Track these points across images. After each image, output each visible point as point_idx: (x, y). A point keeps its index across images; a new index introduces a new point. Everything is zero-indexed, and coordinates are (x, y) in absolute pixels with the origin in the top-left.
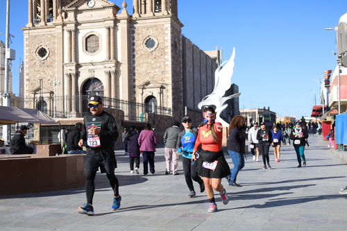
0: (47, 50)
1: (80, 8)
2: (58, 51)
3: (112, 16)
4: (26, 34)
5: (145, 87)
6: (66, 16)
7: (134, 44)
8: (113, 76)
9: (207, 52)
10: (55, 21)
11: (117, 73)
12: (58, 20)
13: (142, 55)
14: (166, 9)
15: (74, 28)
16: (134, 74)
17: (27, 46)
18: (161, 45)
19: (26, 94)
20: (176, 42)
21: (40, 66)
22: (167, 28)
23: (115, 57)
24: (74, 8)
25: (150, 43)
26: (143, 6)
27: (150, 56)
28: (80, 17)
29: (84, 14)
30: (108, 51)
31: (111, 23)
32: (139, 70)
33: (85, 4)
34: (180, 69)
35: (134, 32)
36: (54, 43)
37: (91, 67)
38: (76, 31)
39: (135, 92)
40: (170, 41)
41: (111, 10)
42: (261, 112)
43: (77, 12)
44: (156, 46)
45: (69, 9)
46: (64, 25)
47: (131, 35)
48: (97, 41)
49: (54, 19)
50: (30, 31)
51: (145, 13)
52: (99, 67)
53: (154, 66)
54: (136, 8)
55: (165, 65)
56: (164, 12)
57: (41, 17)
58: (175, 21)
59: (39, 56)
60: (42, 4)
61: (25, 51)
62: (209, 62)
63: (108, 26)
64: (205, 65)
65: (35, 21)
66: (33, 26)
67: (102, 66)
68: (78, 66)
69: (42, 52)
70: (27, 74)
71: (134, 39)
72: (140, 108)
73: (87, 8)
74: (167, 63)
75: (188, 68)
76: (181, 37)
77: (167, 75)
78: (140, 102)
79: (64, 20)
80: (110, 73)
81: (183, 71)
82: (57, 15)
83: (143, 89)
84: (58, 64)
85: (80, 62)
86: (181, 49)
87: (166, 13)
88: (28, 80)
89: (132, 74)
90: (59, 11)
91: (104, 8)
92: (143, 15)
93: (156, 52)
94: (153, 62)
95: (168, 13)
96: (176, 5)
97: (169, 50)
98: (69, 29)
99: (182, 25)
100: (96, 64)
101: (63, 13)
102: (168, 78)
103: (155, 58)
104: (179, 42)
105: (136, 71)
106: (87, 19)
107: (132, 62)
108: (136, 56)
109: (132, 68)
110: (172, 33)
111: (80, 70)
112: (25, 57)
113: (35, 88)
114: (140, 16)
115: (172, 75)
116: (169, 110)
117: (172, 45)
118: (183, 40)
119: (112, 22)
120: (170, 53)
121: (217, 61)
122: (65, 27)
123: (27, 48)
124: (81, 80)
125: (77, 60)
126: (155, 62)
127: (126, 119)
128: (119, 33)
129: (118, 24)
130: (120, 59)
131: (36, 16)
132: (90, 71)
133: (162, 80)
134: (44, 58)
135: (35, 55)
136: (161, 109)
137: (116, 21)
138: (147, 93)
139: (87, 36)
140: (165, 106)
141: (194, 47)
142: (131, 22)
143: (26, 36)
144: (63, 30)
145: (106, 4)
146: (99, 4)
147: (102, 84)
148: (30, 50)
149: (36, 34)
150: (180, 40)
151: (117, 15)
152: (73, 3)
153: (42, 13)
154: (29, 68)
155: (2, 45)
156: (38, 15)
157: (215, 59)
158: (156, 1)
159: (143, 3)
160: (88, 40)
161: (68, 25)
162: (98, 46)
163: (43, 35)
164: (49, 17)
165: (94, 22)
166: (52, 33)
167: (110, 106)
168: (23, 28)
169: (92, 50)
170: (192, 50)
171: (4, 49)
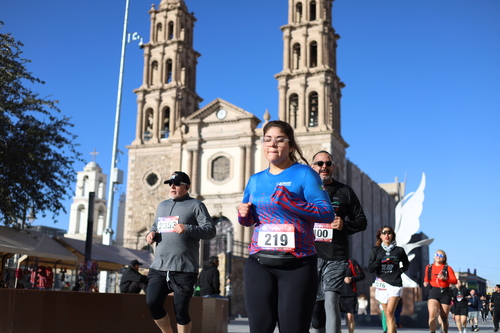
0: (159, 177)
1: (206, 120)
3: (249, 131)
4: (132, 155)
6: (187, 131)
9: (383, 186)
10: (171, 137)
12: (176, 136)
14: (325, 122)
15: (196, 147)
17: (133, 170)
19: (126, 236)
20: (337, 169)
21: (148, 198)
24: (198, 120)
26: (292, 118)
28: (206, 132)
29: (210, 127)
30: (242, 178)
31: (248, 141)
33: (214, 115)
36: (169, 166)
37: (217, 201)
38: (200, 151)
41: (247, 124)
42: (464, 278)
43: (202, 125)
45: (192, 121)
46: (183, 142)
48: (227, 164)
49: (170, 134)
50: (138, 150)
51: (295, 127)
52: (229, 200)
56: (321, 126)
57: (153, 131)
58: (337, 139)
59: (147, 184)
60: (155, 114)
61: (129, 177)
62: (385, 200)
63: (243, 144)
64: (379, 203)
65: (145, 136)
66: (142, 143)
67: (233, 200)
69: (152, 179)
70: (130, 209)
73: (216, 120)
76: (345, 162)
79: (185, 136)
82: (175, 129)
85: (203, 193)
86: (345, 178)
87: (324, 128)
88: (131, 217)
90: (178, 124)
91: (239, 120)
95: (328, 129)
96: (339, 117)
98: (190, 148)
99: (346, 146)
100: (225, 197)
101: (184, 127)
104: (342, 169)
106: (215, 135)
112: (128, 185)
113: (139, 229)
118: (347, 166)
119: (249, 139)
121: (397, 198)
122: (184, 146)
123: (133, 173)
125: (198, 190)
128: (258, 155)
129: (257, 142)
132: (215, 205)
134: (155, 186)
135: (141, 182)
137: (255, 138)
139: (214, 158)
141: (363, 177)
143: (131, 157)
144: (182, 150)
145: (241, 115)
146: (233, 114)
147: (231, 224)
148: (136, 176)
149: (145, 154)
150: (343, 166)
151: (256, 130)
152: (197, 113)
153: (155, 127)
154: (133, 200)
155: (98, 168)
156: (149, 129)
157: (394, 196)
158: (310, 111)
159: (292, 113)
160: (216, 163)
161: (188, 143)
162: (228, 172)
163: (155, 156)
164: (163, 132)
165: (224, 139)
166: (167, 153)
167: (242, 253)
168: (128, 146)
169: (221, 177)
170: (360, 180)
171: (100, 175)
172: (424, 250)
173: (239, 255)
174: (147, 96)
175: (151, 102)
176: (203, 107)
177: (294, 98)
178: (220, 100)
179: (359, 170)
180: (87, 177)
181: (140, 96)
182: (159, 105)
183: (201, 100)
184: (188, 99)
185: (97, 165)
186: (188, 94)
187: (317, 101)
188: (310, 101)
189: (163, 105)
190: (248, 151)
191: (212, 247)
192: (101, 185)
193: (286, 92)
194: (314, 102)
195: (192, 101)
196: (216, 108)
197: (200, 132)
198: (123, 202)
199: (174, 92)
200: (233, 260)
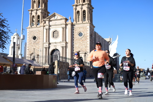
0: (37, 37)
1: (51, 19)
2: (41, 38)
3: (64, 23)
4: (28, 30)
6: (45, 23)
7: (73, 35)
8: (64, 48)
9: (105, 39)
10: (40, 25)
11: (66, 47)
12: (42, 24)
14: (88, 20)
15: (48, 28)
16: (73, 48)
18: (85, 35)
19: (27, 56)
21: (34, 44)
22: (88, 28)
23: (66, 40)
24: (48, 19)
25: (80, 34)
26: (78, 19)
27: (81, 40)
28: (51, 23)
29: (53, 22)
30: (62, 37)
31: (64, 26)
32: (76, 46)
34: (93, 46)
35: (74, 30)
36: (40, 34)
37: (55, 44)
38: (49, 29)
40: (89, 33)
41: (64, 20)
43: (50, 21)
44: (83, 36)
45: (47, 20)
46: (44, 26)
47: (73, 31)
48: (58, 33)
49: (40, 24)
50: (30, 29)
51: (79, 21)
52: (58, 44)
53: (82, 44)
54: (75, 20)
55: (87, 44)
56: (87, 21)
57: (35, 23)
58: (91, 25)
59: (33, 40)
60: (35, 18)
61: (27, 37)
62: (106, 43)
63: (63, 27)
64: (104, 44)
65: (32, 24)
66: (31, 27)
67: (60, 44)
68: (50, 44)
69: (34, 38)
70: (28, 47)
71: (74, 32)
73: (54, 19)
74: (88, 43)
76: (94, 32)
77: (88, 48)
79: (44, 24)
82: (41, 22)
84: (41, 43)
85: (50, 42)
86: (94, 37)
87: (88, 22)
88: (28, 50)
90: (42, 20)
91: (61, 19)
92: (78, 23)
93: (83, 38)
94: (82, 43)
95: (89, 22)
96: (92, 18)
97: (89, 37)
98: (46, 28)
99: (94, 27)
100: (57, 43)
101: (44, 22)
102: (88, 49)
103: (83, 41)
104: (93, 34)
105: (74, 46)
106: (54, 24)
107: (73, 43)
108: (74, 40)
109: (73, 45)
110: (90, 30)
111: (50, 45)
112: (27, 40)
113: (31, 53)
114: (76, 23)
116: (88, 63)
117: (90, 35)
119: (65, 25)
120: (89, 39)
121: (109, 43)
122: (44, 27)
123: (28, 36)
124: (51, 50)
125: (49, 41)
128: (67, 30)
129: (67, 26)
130: (67, 41)
131: (32, 22)
132: (54, 46)
133: (86, 50)
134: (35, 40)
135: (31, 39)
136: (85, 63)
137: (66, 25)
139: (54, 31)
140: (87, 61)
141: (99, 37)
142: (72, 25)
143: (28, 31)
144: (44, 29)
145: (62, 18)
146: (59, 18)
147: (59, 51)
149: (32, 30)
150: (93, 33)
151: (67, 22)
152: (48, 17)
153: (35, 21)
154: (29, 45)
155: (18, 35)
157: (109, 42)
158: (83, 16)
159: (78, 17)
160: (54, 33)
161: (46, 27)
162: (58, 35)
163: (35, 31)
164: (38, 23)
166: (39, 30)
168: (27, 28)
169: (56, 37)
171: (18, 37)
172: (118, 58)
173: (62, 61)
174: (32, 12)
175: (34, 14)
177: (78, 12)
178: (55, 13)
179: (98, 34)
180: (14, 37)
181: (30, 12)
182: (36, 15)
183: (49, 13)
184: (45, 13)
186: (45, 11)
189: (37, 15)
191: (54, 59)
192: (19, 40)
193: (76, 11)
194: (84, 13)
195: (46, 13)
196: (54, 15)
198: (26, 45)
199: (41, 10)
200: (60, 62)
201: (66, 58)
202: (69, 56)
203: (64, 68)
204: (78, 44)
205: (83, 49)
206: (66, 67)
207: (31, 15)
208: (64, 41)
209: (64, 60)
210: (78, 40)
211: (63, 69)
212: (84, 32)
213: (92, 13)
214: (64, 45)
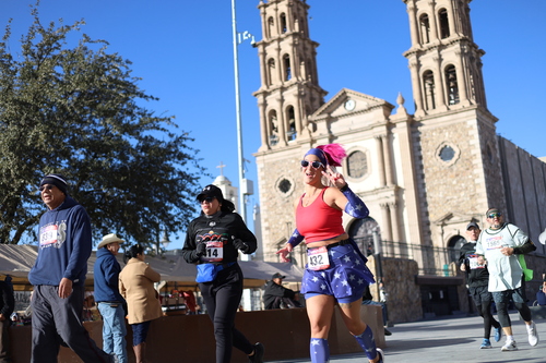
0: (292, 182)
1: (333, 115)
3: (383, 120)
4: (260, 163)
5: (446, 222)
6: (315, 129)
7: (421, 158)
8: (393, 211)
9: (542, 158)
10: (299, 138)
11: (399, 204)
12: (303, 136)
13: (435, 173)
14: (467, 97)
16: (426, 204)
17: (263, 178)
18: (465, 155)
19: (266, 249)
20: (488, 147)
21: (284, 206)
22: (471, 127)
23: (394, 181)
24: (325, 116)
25: (446, 153)
26: (429, 98)
27: (449, 173)
28: (336, 127)
29: (341, 121)
30: (382, 176)
31: (383, 131)
32: (433, 196)
33: (342, 107)
34: (501, 189)
35: (419, 139)
39: (430, 233)
40: (478, 146)
41: (380, 111)
43: (330, 120)
44: (456, 156)
45: (319, 118)
46: (313, 141)
47: (416, 144)
48: (364, 159)
49: (298, 134)
50: (265, 157)
51: (434, 107)
52: (370, 197)
53: (457, 188)
54: (418, 103)
55: (475, 185)
56: (463, 102)
57: (279, 134)
58: (483, 114)
59: (280, 192)
60: (279, 116)
61: (260, 187)
63: (378, 135)
64: (541, 178)
65: (271, 140)
66: (269, 148)
67: (375, 197)
69: (285, 186)
70: (266, 220)
71: (420, 149)
72: (442, 255)
73: (345, 112)
74: (477, 181)
75: (513, 186)
76: (496, 138)
77: (479, 201)
78: (440, 245)
79: (314, 135)
80: (388, 206)
81: (506, 193)
82: (302, 128)
83: (442, 226)
86: (498, 156)
87: (467, 104)
88: (268, 228)
89: (423, 205)
90: (304, 122)
92: (431, 112)
93: (459, 165)
94: (454, 182)
95: (471, 104)
96: (483, 89)
97: (478, 161)
99: (495, 120)
100: (365, 194)
101: (311, 125)
102: (482, 204)
103: (457, 175)
104: (494, 146)
105: (428, 199)
106: (346, 129)
107: (421, 186)
108: (427, 176)
109: (422, 195)
110: (481, 133)
112: (260, 195)
113: (278, 240)
114: (426, 114)
115: (489, 199)
117: (483, 152)
118: (500, 142)
119: (384, 128)
120: (481, 165)
123: (264, 182)
124: (345, 221)
126: (458, 182)
127: (421, 273)
128: (396, 144)
129: (393, 130)
130: (401, 183)
131: (271, 133)
133: (473, 208)
134: (288, 193)
135: (274, 190)
137: (390, 126)
138: (450, 231)
141: (520, 153)
142: (413, 125)
143: (260, 166)
145: (372, 103)
146: (362, 104)
147: (376, 224)
148: (267, 184)
149: (274, 160)
150: (494, 143)
151: (390, 117)
152: (323, 108)
153: (280, 129)
154: (267, 211)
156: (274, 132)
158: (449, 88)
159: (429, 93)
160: (350, 159)
162: (366, 167)
163: (285, 160)
164: (290, 134)
165: (356, 131)
166: (297, 155)
167: (393, 254)
168: (255, 154)
169: (358, 174)
170: (516, 156)
171: (230, 188)
173: (389, 256)
174: (268, 98)
175: (273, 103)
176: (329, 100)
177: (428, 75)
178: (346, 90)
179: (513, 145)
181: (260, 99)
182: (282, 106)
183: (326, 93)
184: (311, 94)
185: (226, 178)
186: (311, 89)
187: (455, 75)
188: (447, 76)
189: (286, 104)
190: (384, 141)
192: (233, 199)
193: (418, 71)
194: (451, 76)
195: (316, 95)
196: (344, 99)
197: (329, 128)
198: (258, 214)
199: (295, 89)
200: (383, 262)
201: (403, 245)
202: (413, 236)
203: (402, 281)
204: (441, 188)
205: (462, 207)
206: (409, 278)
207: (264, 110)
208: (389, 184)
209: (397, 250)
210: (438, 175)
211: (398, 285)
212: (461, 144)
213: (480, 72)
214: (392, 200)
